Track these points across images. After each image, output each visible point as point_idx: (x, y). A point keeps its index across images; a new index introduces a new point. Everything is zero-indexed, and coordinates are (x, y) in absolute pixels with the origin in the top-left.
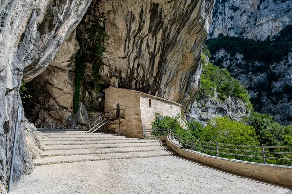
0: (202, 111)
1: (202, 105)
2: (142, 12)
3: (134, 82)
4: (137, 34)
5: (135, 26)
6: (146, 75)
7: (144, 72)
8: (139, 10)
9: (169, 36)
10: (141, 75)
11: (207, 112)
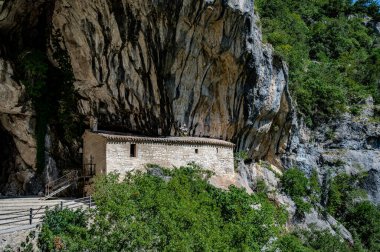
0: (325, 147)
1: (326, 135)
2: (100, 17)
3: (132, 117)
4: (106, 48)
5: (98, 38)
6: (143, 104)
7: (139, 101)
8: (94, 15)
9: (158, 38)
10: (136, 105)
11: (341, 147)
